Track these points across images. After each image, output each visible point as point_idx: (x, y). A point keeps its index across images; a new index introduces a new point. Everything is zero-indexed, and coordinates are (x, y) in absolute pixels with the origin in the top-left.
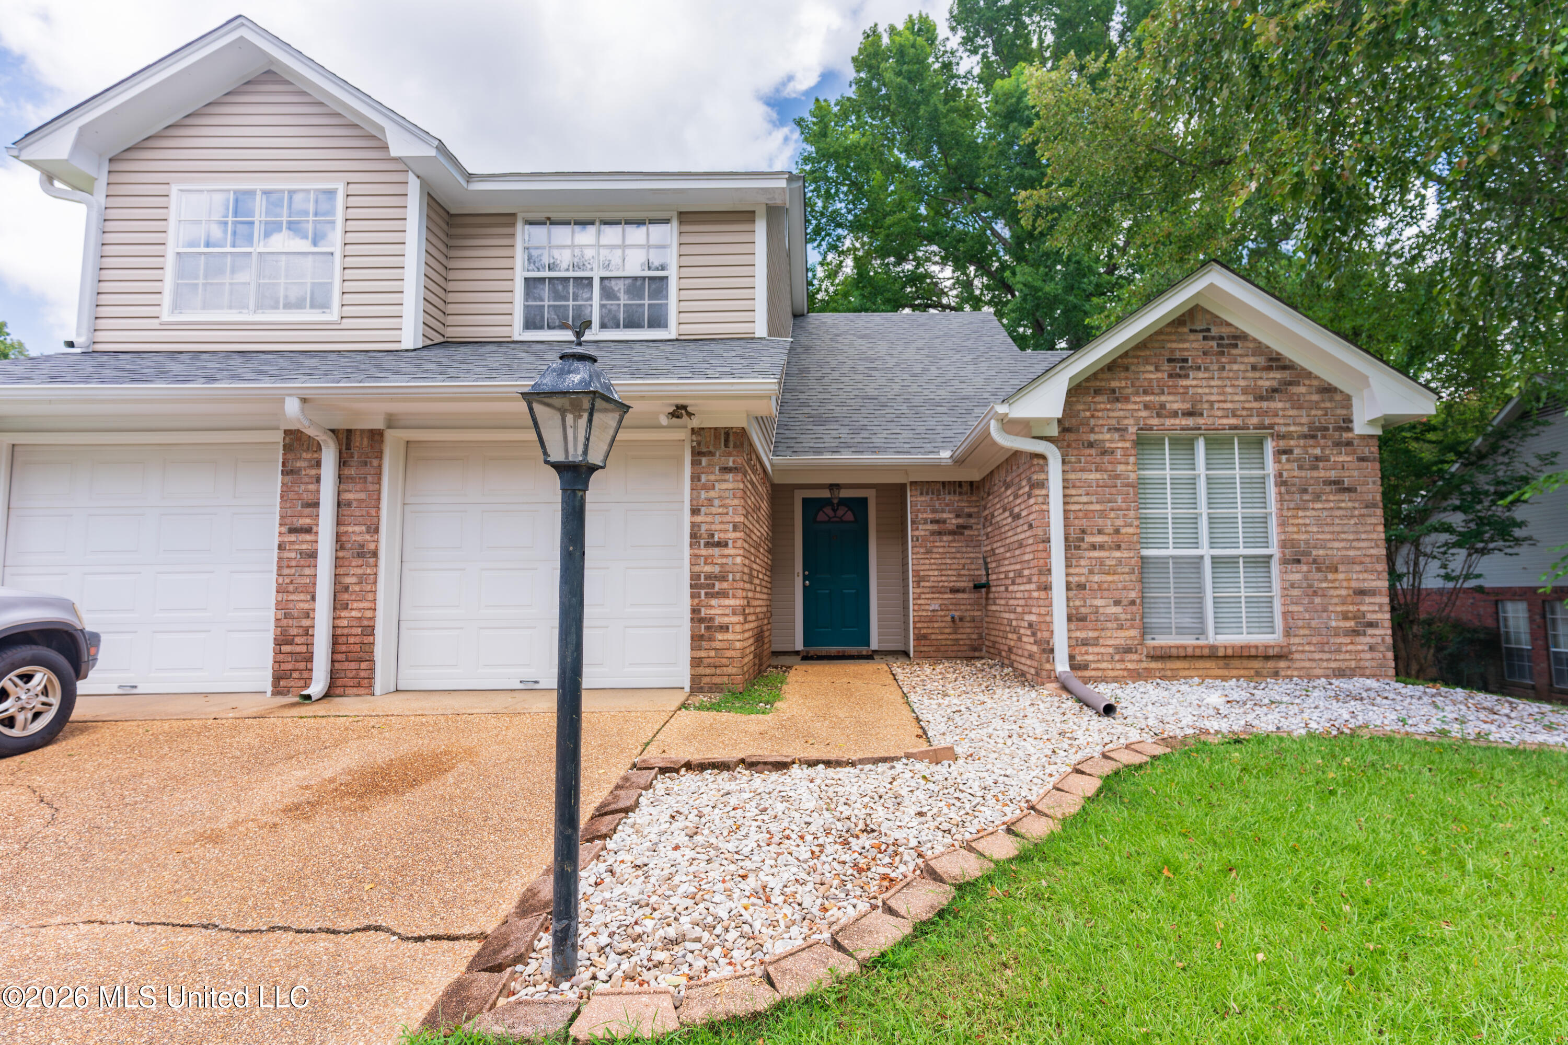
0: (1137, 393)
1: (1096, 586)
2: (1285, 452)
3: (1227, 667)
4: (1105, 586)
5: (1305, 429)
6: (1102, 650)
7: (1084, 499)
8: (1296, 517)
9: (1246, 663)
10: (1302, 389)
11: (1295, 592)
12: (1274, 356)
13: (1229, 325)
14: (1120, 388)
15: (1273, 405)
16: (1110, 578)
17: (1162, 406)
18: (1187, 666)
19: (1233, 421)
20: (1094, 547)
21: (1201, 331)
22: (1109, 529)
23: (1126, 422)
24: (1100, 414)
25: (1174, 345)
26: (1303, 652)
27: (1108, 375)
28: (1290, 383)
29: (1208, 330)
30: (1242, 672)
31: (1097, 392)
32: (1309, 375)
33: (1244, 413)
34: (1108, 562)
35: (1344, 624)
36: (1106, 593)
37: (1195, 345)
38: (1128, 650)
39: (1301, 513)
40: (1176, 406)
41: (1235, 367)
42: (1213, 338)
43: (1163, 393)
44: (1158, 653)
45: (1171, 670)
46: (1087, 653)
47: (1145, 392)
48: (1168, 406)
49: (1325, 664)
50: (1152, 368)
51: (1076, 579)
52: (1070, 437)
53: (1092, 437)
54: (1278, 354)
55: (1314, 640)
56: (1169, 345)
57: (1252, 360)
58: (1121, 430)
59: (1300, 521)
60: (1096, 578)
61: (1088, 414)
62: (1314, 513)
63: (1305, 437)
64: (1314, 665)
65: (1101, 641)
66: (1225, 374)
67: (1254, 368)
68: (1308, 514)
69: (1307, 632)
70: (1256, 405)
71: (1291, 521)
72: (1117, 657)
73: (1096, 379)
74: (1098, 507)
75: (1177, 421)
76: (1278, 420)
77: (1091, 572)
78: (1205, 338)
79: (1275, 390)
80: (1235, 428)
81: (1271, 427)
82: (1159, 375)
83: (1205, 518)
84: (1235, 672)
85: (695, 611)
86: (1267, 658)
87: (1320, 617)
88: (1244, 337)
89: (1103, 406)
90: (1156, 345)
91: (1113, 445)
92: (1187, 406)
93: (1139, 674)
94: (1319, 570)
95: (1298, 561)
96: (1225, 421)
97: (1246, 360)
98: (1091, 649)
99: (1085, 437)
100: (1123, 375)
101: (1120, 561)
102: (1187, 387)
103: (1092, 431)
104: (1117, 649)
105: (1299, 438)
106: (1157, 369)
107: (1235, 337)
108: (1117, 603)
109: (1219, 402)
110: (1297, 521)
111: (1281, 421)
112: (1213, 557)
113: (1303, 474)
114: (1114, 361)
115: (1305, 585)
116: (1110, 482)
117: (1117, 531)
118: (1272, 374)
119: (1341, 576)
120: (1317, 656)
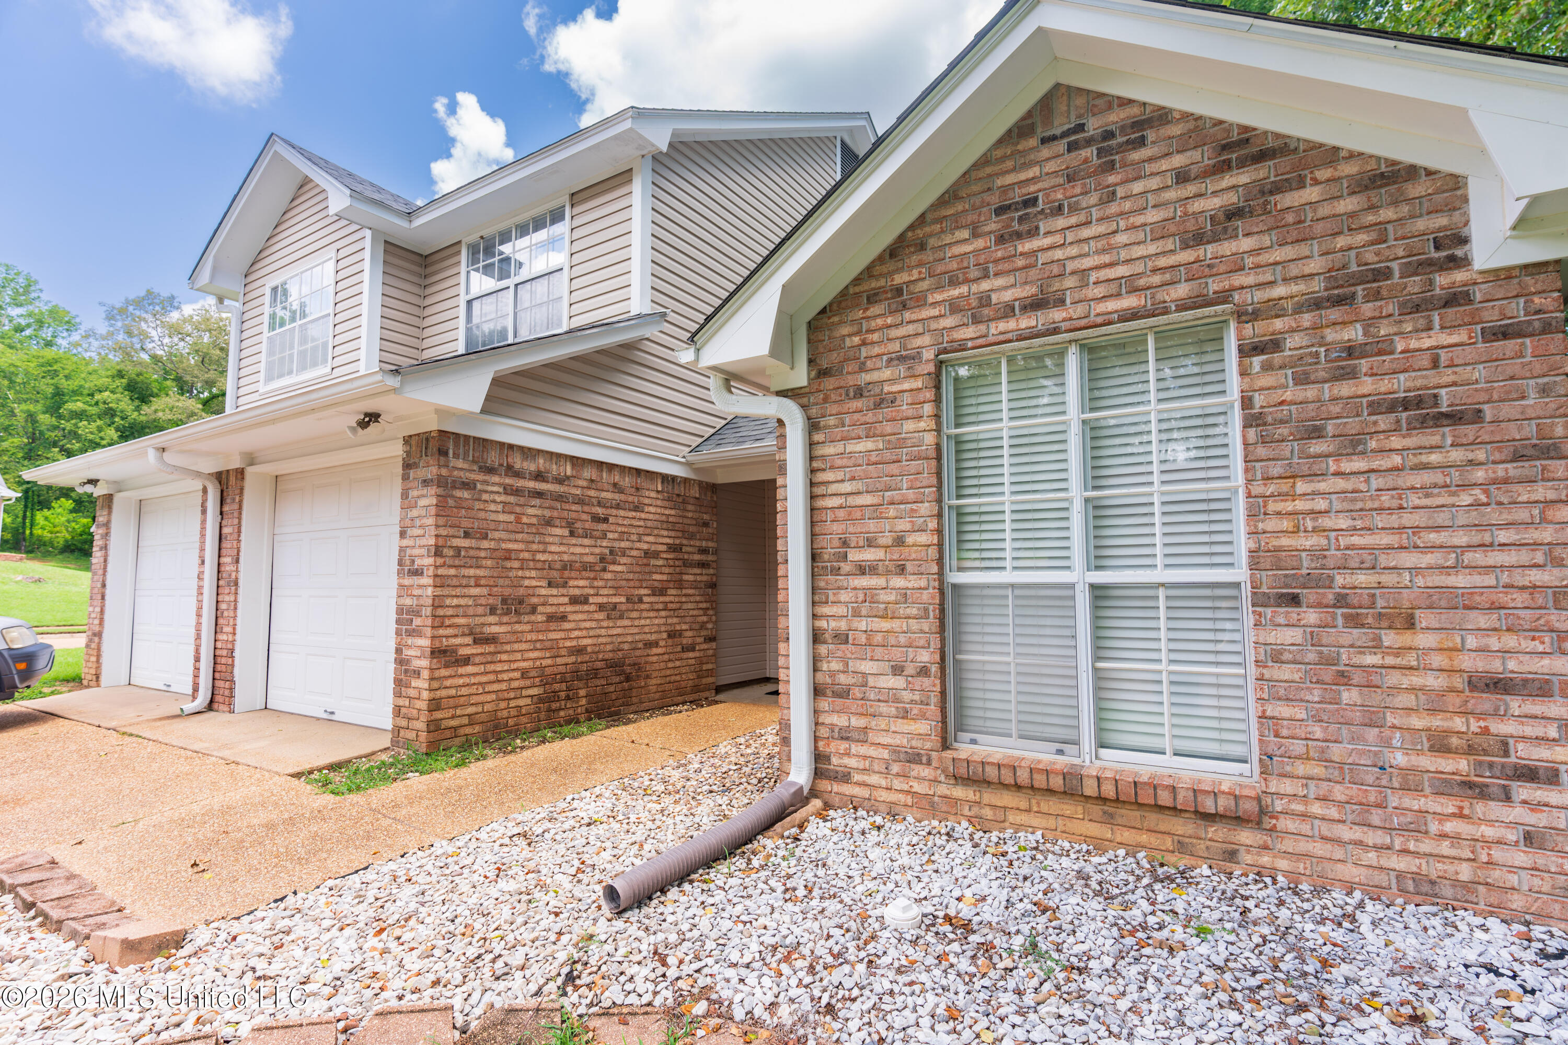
0: (939, 288)
1: (863, 639)
2: (1257, 349)
3: (1109, 819)
4: (878, 638)
5: (1317, 286)
6: (872, 752)
7: (847, 487)
8: (1292, 496)
9: (1153, 818)
10: (1311, 193)
11: (1286, 673)
12: (1235, 137)
13: (1126, 102)
14: (908, 283)
15: (1227, 248)
16: (885, 625)
17: (985, 300)
18: (1023, 805)
19: (1130, 302)
20: (862, 570)
21: (1064, 135)
22: (887, 539)
23: (918, 342)
24: (875, 337)
25: (1010, 179)
26: (1304, 816)
27: (891, 266)
28: (1278, 188)
29: (1081, 128)
30: (1144, 838)
31: (873, 298)
32: (1332, 155)
33: (1156, 279)
34: (883, 596)
35: (1428, 762)
36: (879, 652)
37: (1050, 167)
38: (914, 758)
39: (1301, 487)
40: (1008, 296)
41: (1137, 187)
42: (1089, 142)
43: (986, 276)
44: (963, 771)
45: (993, 807)
46: (848, 754)
47: (954, 282)
48: (994, 298)
49: (1371, 857)
50: (965, 234)
51: (833, 624)
52: (829, 383)
53: (866, 377)
54: (1245, 129)
55: (1339, 792)
56: (999, 182)
57: (1178, 161)
58: (907, 358)
59: (1300, 505)
60: (863, 625)
61: (856, 340)
62: (1341, 484)
63: (1316, 304)
64: (1339, 854)
65: (871, 736)
66: (1113, 208)
67: (1182, 177)
68: (1322, 486)
69: (1317, 770)
70: (1187, 256)
71: (1272, 507)
72: (895, 768)
73: (871, 276)
74: (867, 499)
75: (1011, 324)
76: (1239, 280)
77: (857, 614)
78: (1072, 147)
79: (1233, 214)
80: (1133, 315)
81: (1223, 297)
82: (980, 243)
83: (1077, 507)
84: (1127, 836)
85: (398, 651)
87: (1360, 739)
88: (1162, 116)
89: (880, 322)
90: (975, 188)
91: (895, 388)
92: (1030, 291)
93: (932, 805)
94: (1354, 621)
95: (1294, 600)
96: (1111, 305)
97: (1164, 165)
98: (855, 748)
99: (851, 380)
100: (915, 259)
101: (905, 596)
102: (1034, 253)
103: (862, 369)
104: (895, 750)
105: (1298, 310)
106: (975, 235)
107: (1139, 125)
108: (897, 670)
109: (1097, 268)
110: (1289, 506)
111: (1250, 280)
112: (1093, 587)
113: (1310, 392)
114: (901, 237)
115: (1311, 657)
116: (888, 456)
117: (899, 541)
118: (1228, 180)
119: (1425, 640)
120: (1346, 833)
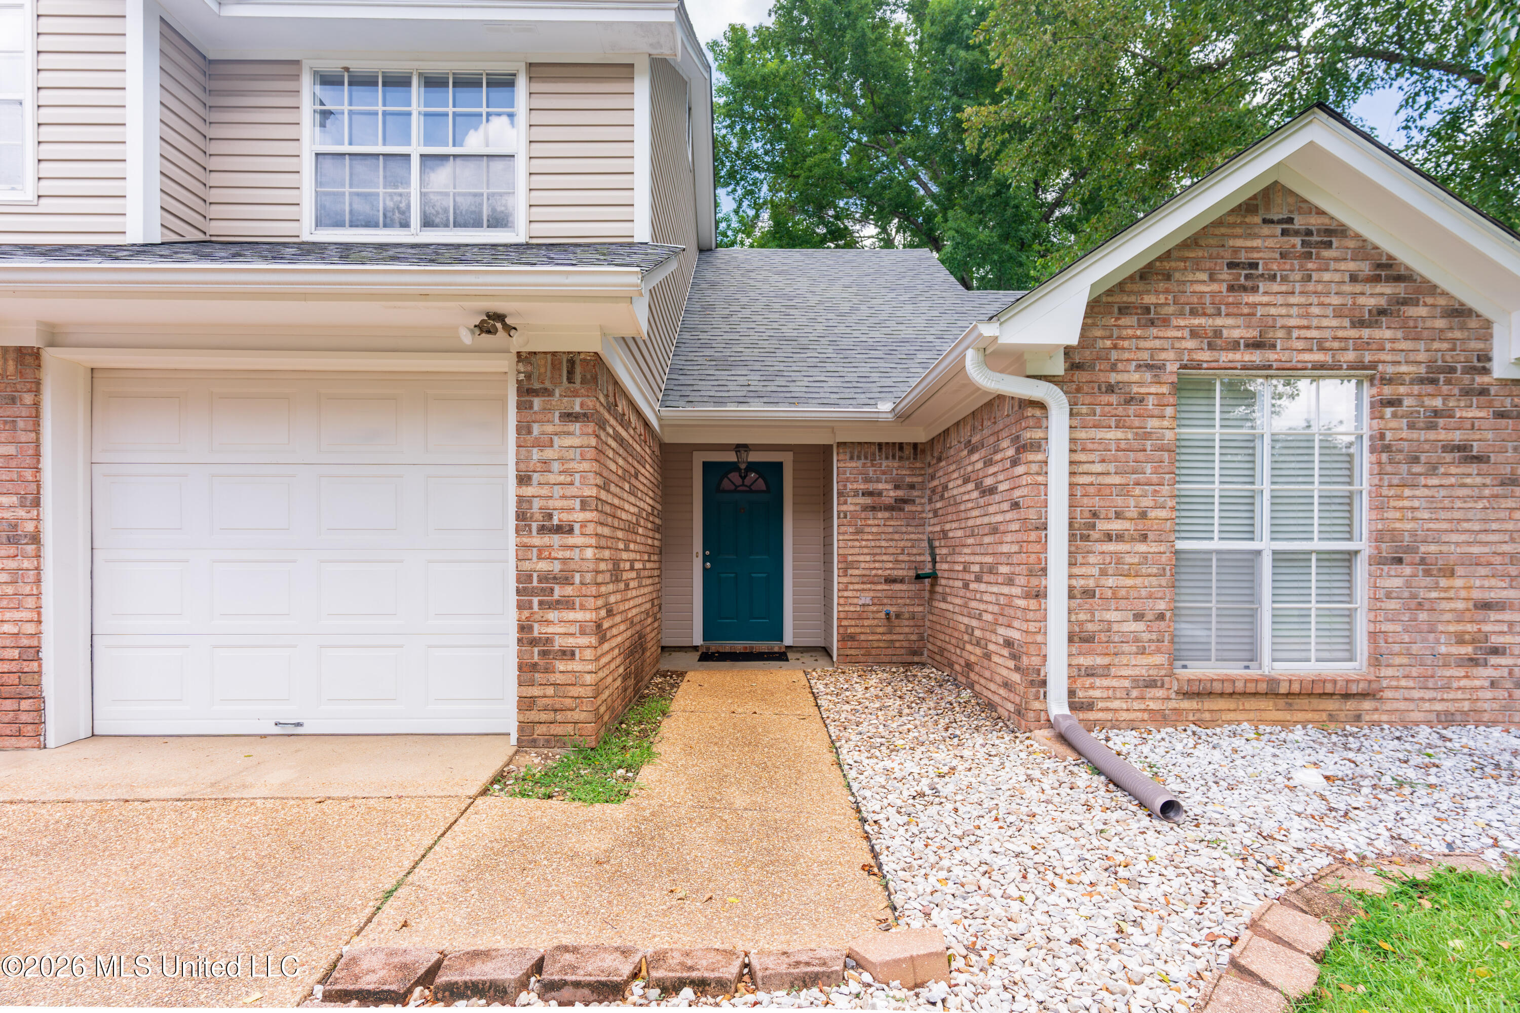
0: (1181, 314)
1: (1109, 593)
2: (1391, 403)
3: (1289, 708)
4: (1123, 592)
5: (1423, 369)
6: (1114, 683)
7: (1098, 468)
8: (1400, 497)
9: (1316, 703)
10: (1422, 311)
11: (1392, 604)
12: (1384, 260)
13: (1321, 212)
14: (1157, 305)
15: (1377, 333)
16: (1129, 582)
17: (1218, 333)
18: (1232, 707)
19: (1319, 357)
20: (1108, 537)
21: (1280, 222)
22: (1133, 513)
23: (1163, 355)
24: (1126, 344)
25: (1239, 243)
26: (1397, 688)
27: (1139, 286)
28: (1405, 302)
29: (1290, 220)
30: (1310, 716)
31: (1124, 310)
32: (1433, 289)
33: (1336, 345)
34: (1128, 559)
35: (1457, 650)
36: (1123, 604)
37: (1270, 243)
38: (1151, 684)
39: (1407, 492)
40: (1236, 334)
41: (1327, 276)
42: (1297, 233)
43: (1219, 314)
44: (1195, 689)
45: (1211, 711)
46: (1092, 687)
47: (1194, 313)
48: (1225, 333)
49: (1427, 706)
50: (1204, 276)
51: (1082, 582)
52: (1082, 376)
53: (1113, 378)
54: (1390, 257)
55: (1414, 672)
56: (1231, 242)
57: (1352, 266)
58: (1155, 367)
59: (1406, 503)
60: (1110, 582)
61: (1108, 343)
62: (1426, 492)
63: (1421, 381)
64: (1412, 706)
65: (1113, 671)
66: (1311, 287)
67: (1354, 278)
68: (1417, 493)
69: (1405, 661)
70: (1353, 333)
71: (1393, 503)
72: (1135, 693)
73: (1123, 291)
74: (1117, 480)
75: (1238, 356)
76: (1383, 356)
77: (1103, 573)
78: (1284, 233)
79: (1382, 312)
81: (1373, 365)
82: (1215, 287)
83: (1267, 496)
84: (1300, 716)
85: (524, 628)
86: (1347, 696)
87: (1424, 640)
88: (1341, 231)
89: (1130, 332)
90: (1212, 241)
91: (1143, 390)
92: (1253, 333)
93: (1165, 717)
94: (1428, 573)
95: (1400, 561)
96: (1307, 357)
97: (1343, 266)
98: (1098, 682)
99: (1102, 377)
100: (1162, 286)
101: (1145, 556)
102: (1255, 305)
103: (1113, 368)
104: (1135, 680)
105: (1412, 383)
106: (1212, 279)
107: (1329, 232)
108: (1139, 617)
109: (1299, 327)
110: (1401, 504)
111: (1389, 358)
112: (1274, 552)
113: (1415, 435)
114: (1150, 265)
115: (1406, 595)
116: (1136, 445)
117: (1143, 515)
118: (1380, 288)
119: (1459, 582)
120: (1416, 694)
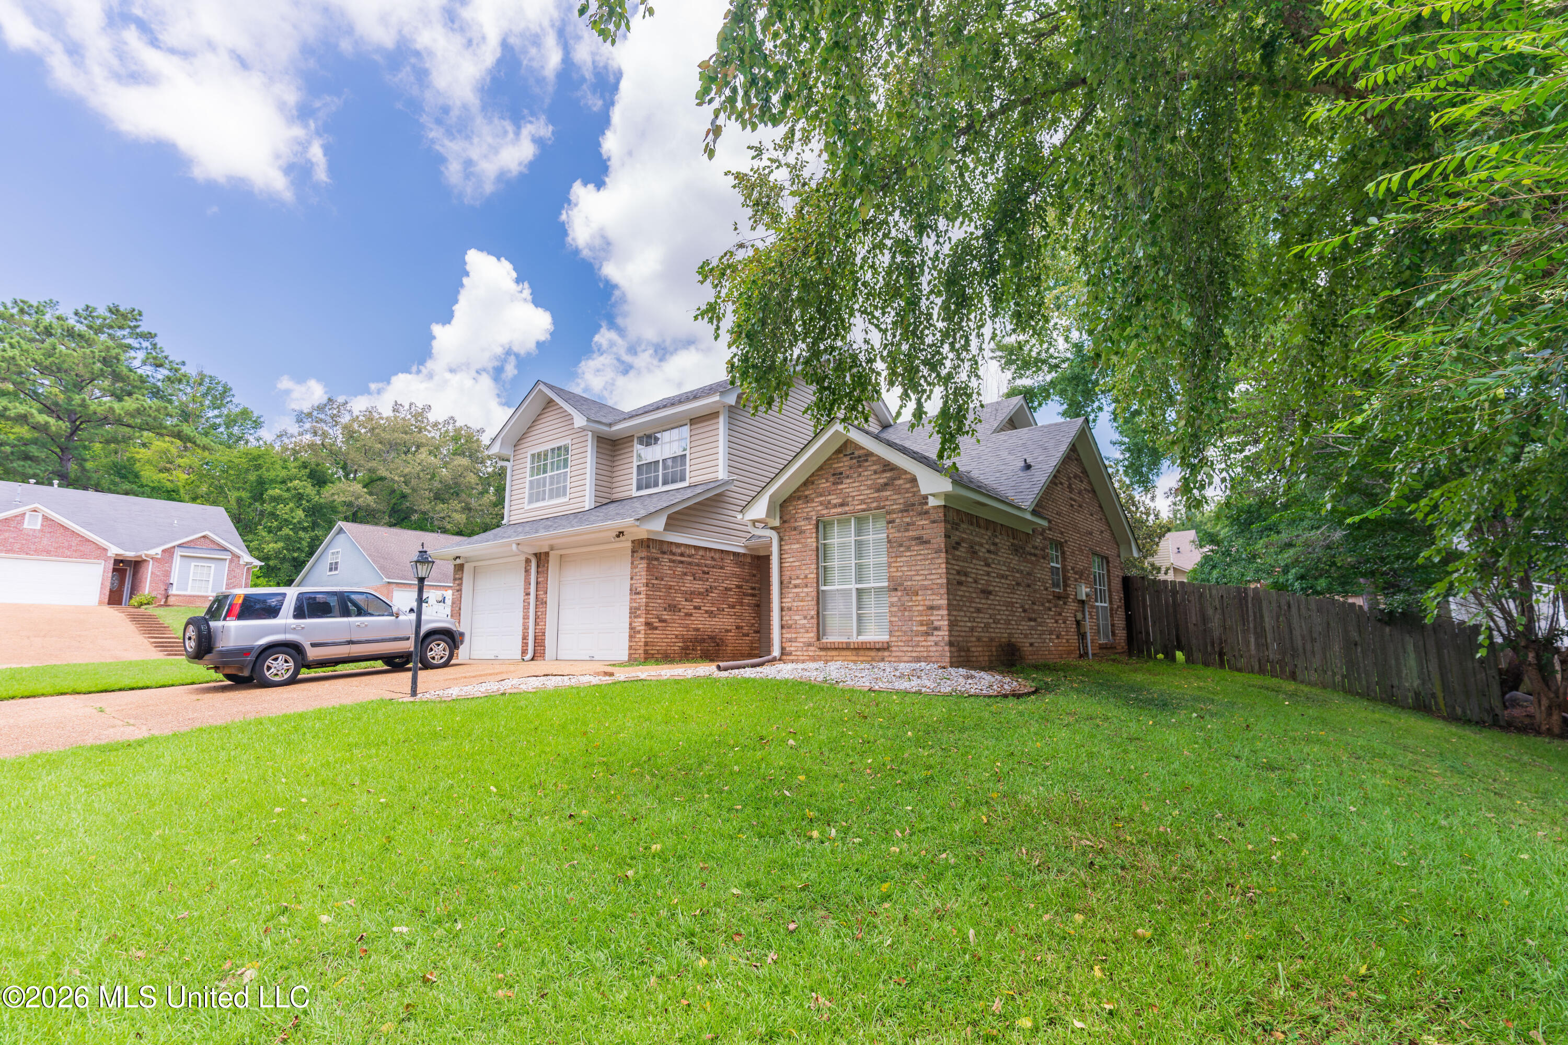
0: (818, 497)
1: (795, 609)
2: (890, 522)
3: (857, 655)
4: (800, 608)
5: (902, 507)
6: (797, 644)
7: (790, 560)
8: (896, 562)
10: (901, 482)
11: (895, 609)
12: (886, 463)
13: (864, 448)
14: (809, 495)
15: (884, 494)
16: (802, 604)
17: (829, 502)
18: (838, 654)
19: (864, 506)
20: (796, 586)
21: (849, 455)
22: (802, 576)
23: (812, 514)
24: (800, 511)
25: (836, 465)
26: (897, 646)
27: (805, 488)
28: (895, 479)
29: (853, 453)
30: (865, 658)
31: (799, 498)
32: (906, 472)
33: (870, 501)
34: (801, 595)
35: (921, 628)
36: (800, 613)
37: (846, 464)
38: (810, 645)
39: (898, 560)
40: (835, 502)
41: (866, 474)
42: (855, 458)
43: (830, 495)
44: (823, 647)
45: (831, 653)
46: (791, 647)
47: (821, 496)
48: (832, 502)
49: (909, 654)
50: (824, 481)
51: (786, 605)
52: (786, 525)
53: (797, 524)
54: (889, 462)
55: (904, 639)
56: (833, 466)
57: (875, 467)
58: (809, 519)
59: (898, 565)
60: (795, 604)
61: (794, 511)
62: (906, 559)
63: (902, 511)
64: (904, 654)
65: (797, 640)
66: (860, 479)
67: (875, 472)
68: (902, 560)
69: (900, 634)
70: (876, 495)
71: (892, 565)
72: (805, 649)
73: (799, 491)
74: (797, 564)
75: (837, 510)
76: (888, 503)
77: (793, 601)
78: (851, 459)
79: (886, 484)
80: (864, 510)
81: (883, 507)
82: (828, 484)
83: (854, 565)
85: (630, 624)
86: (878, 650)
87: (908, 625)
89: (801, 506)
90: (827, 467)
91: (806, 528)
92: (840, 501)
93: (815, 659)
94: (908, 594)
95: (896, 590)
96: (861, 507)
97: (872, 468)
98: (794, 645)
99: (792, 525)
100: (811, 487)
101: (807, 594)
102: (842, 489)
103: (796, 521)
105: (898, 512)
106: (827, 482)
107: (866, 455)
108: (805, 618)
109: (856, 496)
110: (895, 565)
112: (857, 589)
113: (900, 535)
114: (808, 480)
115: (899, 604)
116: (803, 550)
117: (806, 577)
118: (884, 475)
119: (919, 598)
120: (905, 649)
